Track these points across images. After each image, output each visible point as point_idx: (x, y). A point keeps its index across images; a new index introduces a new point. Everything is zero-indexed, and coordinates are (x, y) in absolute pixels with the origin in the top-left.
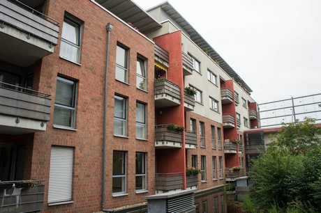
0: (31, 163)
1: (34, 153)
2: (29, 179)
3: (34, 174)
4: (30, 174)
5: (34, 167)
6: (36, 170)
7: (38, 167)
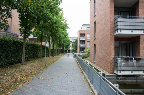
0: (139, 49)
1: (141, 45)
2: (139, 56)
3: (141, 54)
4: (139, 54)
5: (141, 51)
6: (142, 53)
7: (143, 51)
